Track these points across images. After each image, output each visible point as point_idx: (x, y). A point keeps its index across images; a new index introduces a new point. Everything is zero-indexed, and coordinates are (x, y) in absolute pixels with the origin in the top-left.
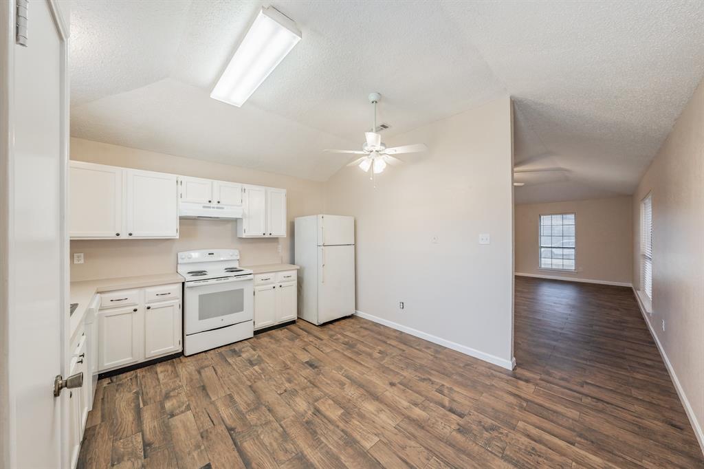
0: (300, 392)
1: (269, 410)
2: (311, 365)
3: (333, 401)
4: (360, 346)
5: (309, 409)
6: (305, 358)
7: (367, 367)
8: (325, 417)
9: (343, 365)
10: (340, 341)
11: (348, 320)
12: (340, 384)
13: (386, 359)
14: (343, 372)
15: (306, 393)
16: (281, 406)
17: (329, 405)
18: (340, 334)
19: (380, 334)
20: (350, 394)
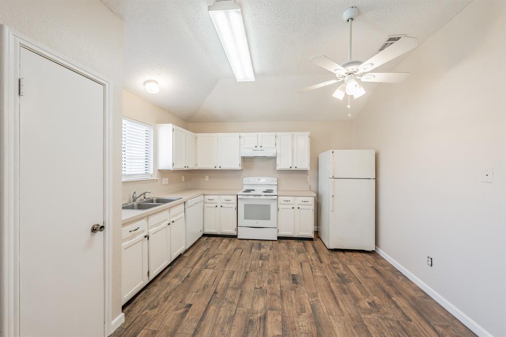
0: (268, 295)
1: (241, 294)
2: (294, 279)
3: (282, 320)
4: (353, 286)
5: (261, 312)
6: (295, 270)
7: (341, 310)
8: (264, 327)
9: (319, 294)
10: (337, 271)
11: (364, 255)
12: (301, 309)
13: (373, 315)
14: (313, 300)
15: (270, 299)
16: (248, 297)
17: (277, 320)
18: (343, 264)
19: (390, 283)
20: (300, 324)
